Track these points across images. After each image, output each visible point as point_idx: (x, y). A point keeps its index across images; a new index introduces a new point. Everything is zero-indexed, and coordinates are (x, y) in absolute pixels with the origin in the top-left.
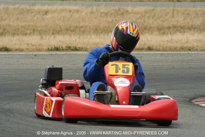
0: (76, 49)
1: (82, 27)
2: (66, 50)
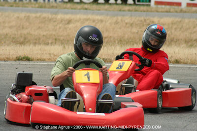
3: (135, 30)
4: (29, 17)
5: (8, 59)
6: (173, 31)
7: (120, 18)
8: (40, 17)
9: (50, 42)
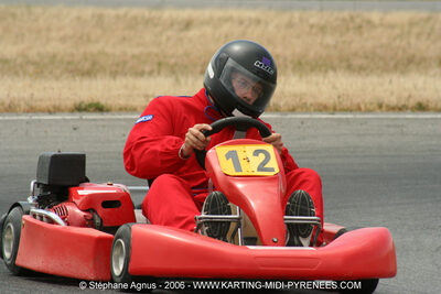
3: (329, 40)
4: (100, 17)
5: (56, 110)
6: (413, 40)
7: (297, 15)
8: (126, 15)
9: (147, 69)
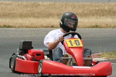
0: (9, 27)
1: (12, 14)
2: (3, 27)
